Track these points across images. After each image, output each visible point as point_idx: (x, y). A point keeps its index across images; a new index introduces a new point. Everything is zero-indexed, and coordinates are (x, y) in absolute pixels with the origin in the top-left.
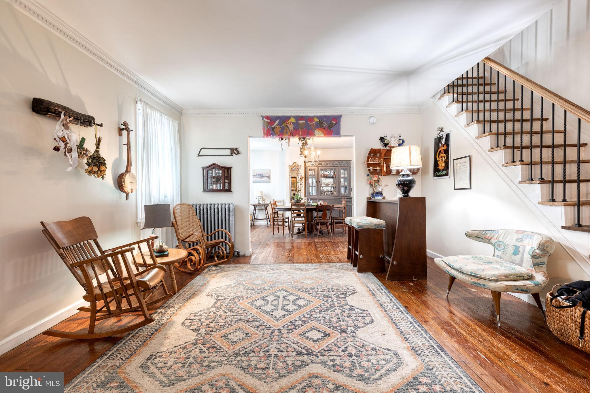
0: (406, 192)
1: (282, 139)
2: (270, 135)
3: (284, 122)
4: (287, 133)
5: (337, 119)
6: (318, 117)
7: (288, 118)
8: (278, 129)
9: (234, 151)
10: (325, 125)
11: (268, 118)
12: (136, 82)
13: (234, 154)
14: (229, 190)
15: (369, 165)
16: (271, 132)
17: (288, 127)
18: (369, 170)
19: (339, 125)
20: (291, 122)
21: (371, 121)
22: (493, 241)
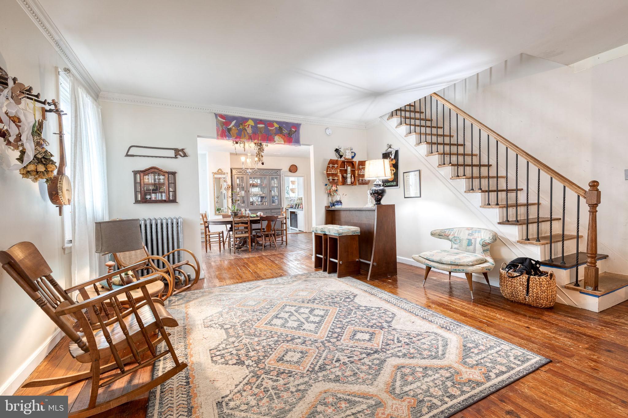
0: (378, 201)
1: (237, 143)
2: (225, 137)
3: (241, 124)
4: (245, 136)
5: (297, 126)
6: (278, 123)
7: (246, 120)
8: (234, 131)
9: (179, 153)
10: (285, 131)
11: (222, 116)
12: (57, 44)
13: (178, 156)
14: (174, 201)
15: (328, 175)
16: (227, 133)
17: (246, 130)
18: (329, 180)
19: (299, 133)
20: (249, 125)
21: (328, 132)
22: (451, 237)
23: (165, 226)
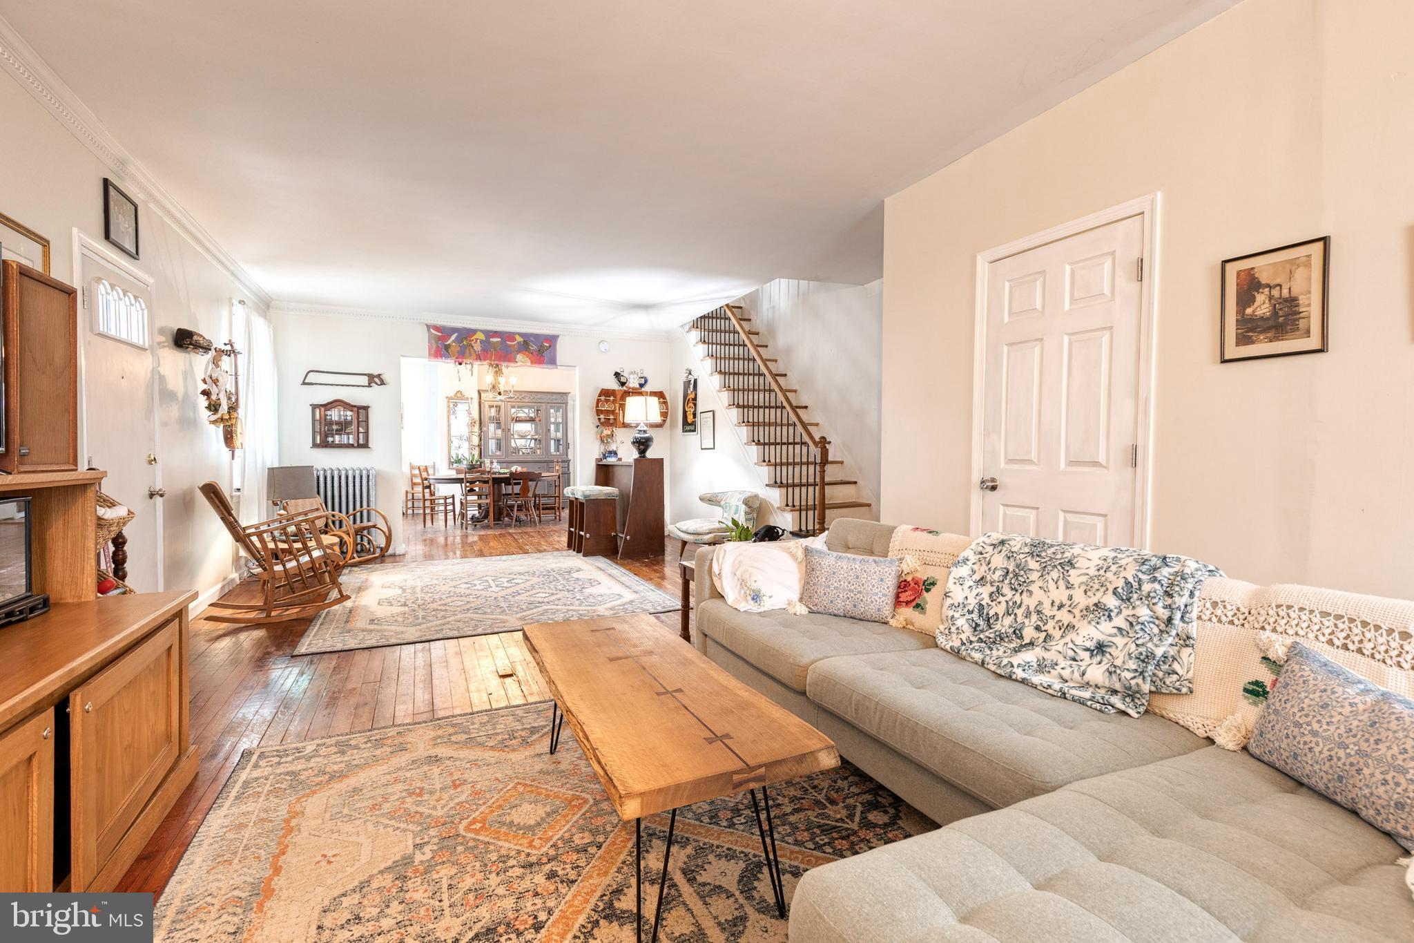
0: (642, 452)
1: (460, 364)
2: (441, 357)
3: (466, 338)
4: (471, 355)
5: (552, 340)
6: (521, 335)
7: (473, 332)
8: (455, 348)
9: (374, 379)
10: (533, 347)
11: (437, 328)
12: (233, 274)
13: (373, 384)
14: (365, 446)
15: (599, 412)
16: (444, 352)
17: (472, 347)
18: (599, 419)
19: (555, 349)
20: (477, 339)
21: (603, 347)
22: (722, 503)
23: (350, 479)
